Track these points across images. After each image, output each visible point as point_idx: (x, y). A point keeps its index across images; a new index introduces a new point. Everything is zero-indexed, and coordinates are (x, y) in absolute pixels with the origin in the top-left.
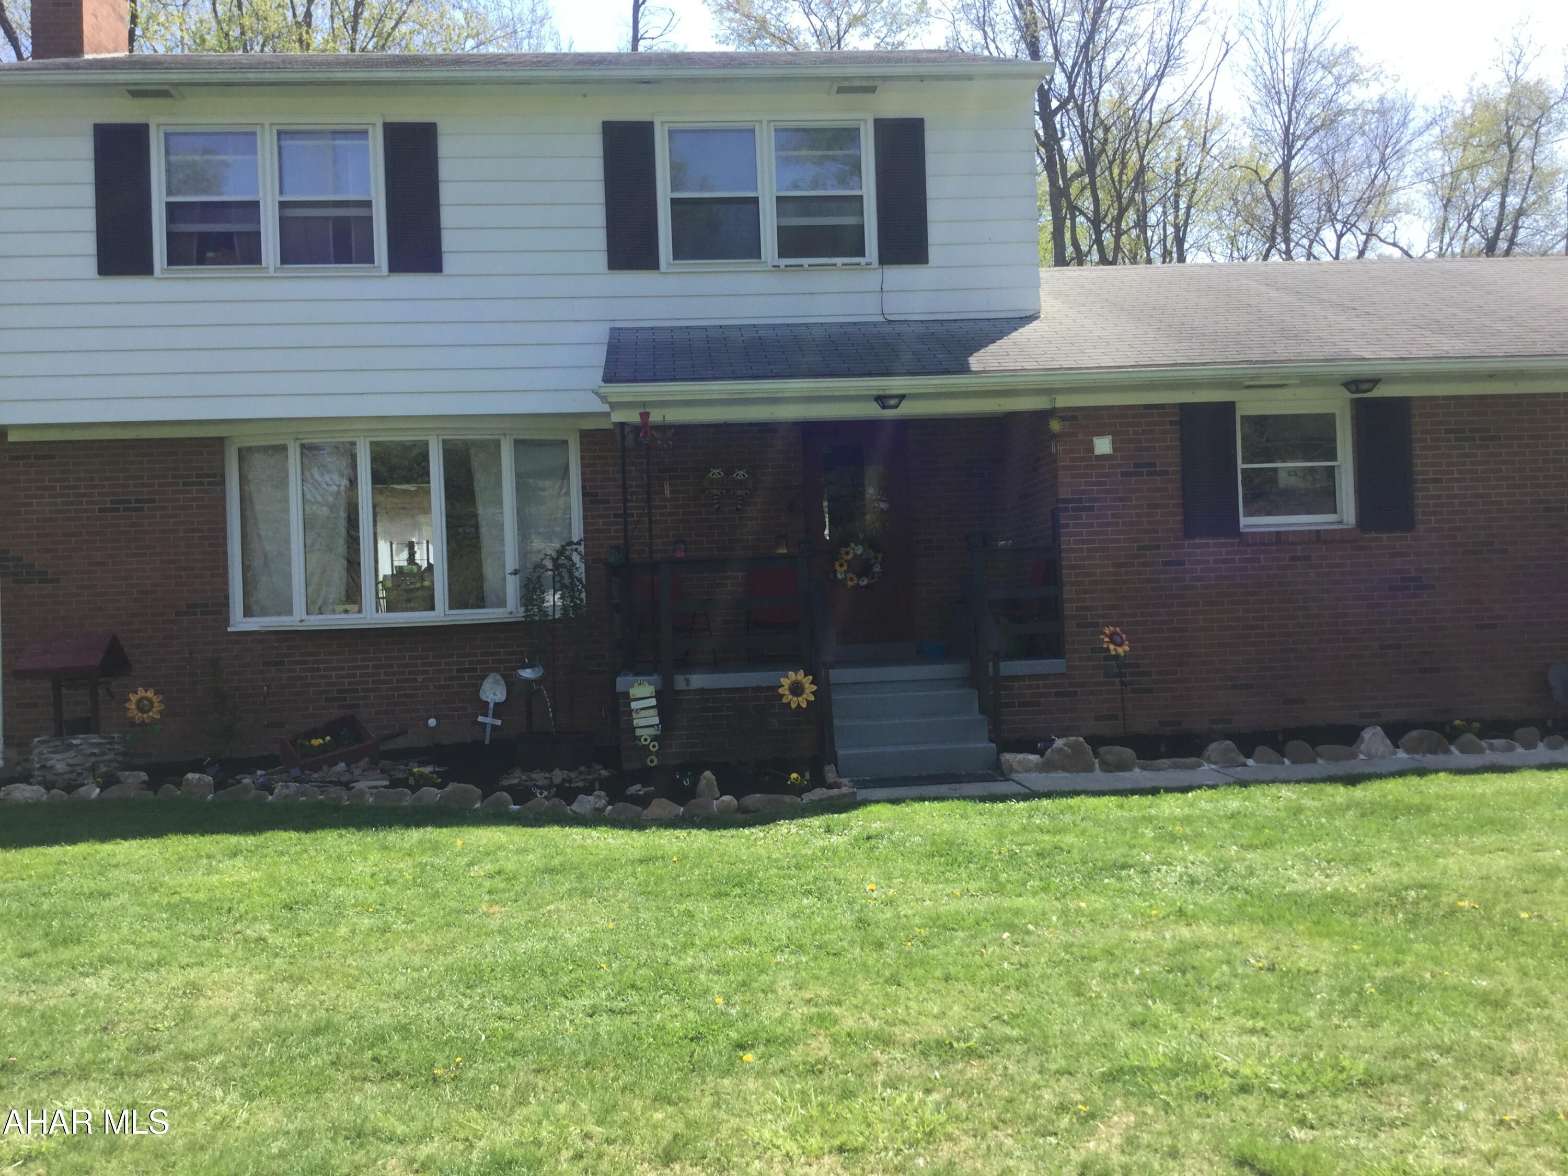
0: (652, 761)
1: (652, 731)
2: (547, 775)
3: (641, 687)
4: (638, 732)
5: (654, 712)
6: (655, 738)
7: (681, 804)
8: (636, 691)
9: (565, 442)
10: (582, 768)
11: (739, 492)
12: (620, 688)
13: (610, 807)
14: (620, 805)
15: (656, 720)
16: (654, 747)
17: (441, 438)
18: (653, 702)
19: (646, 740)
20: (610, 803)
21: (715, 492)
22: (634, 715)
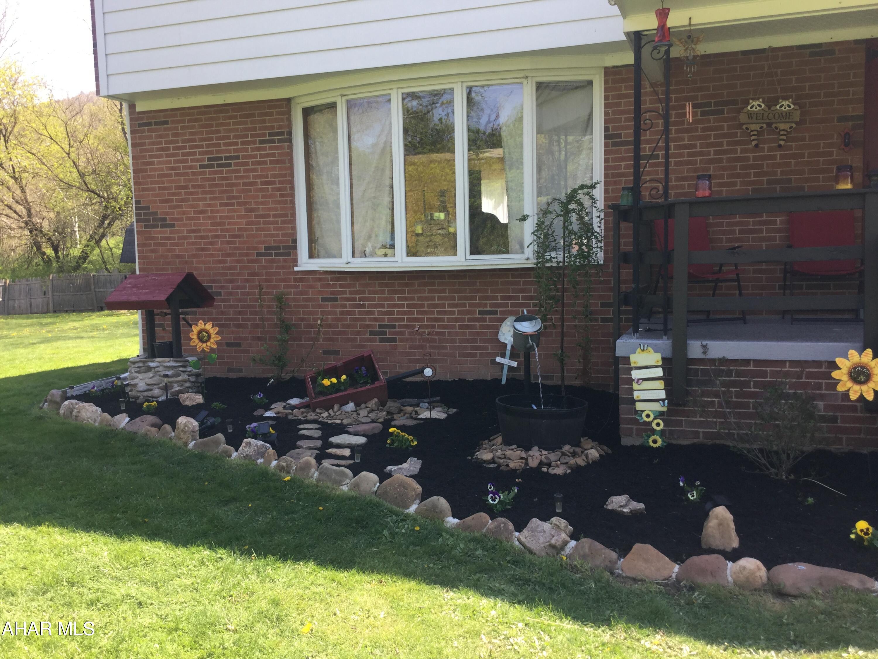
0: (655, 442)
1: (657, 407)
2: (523, 454)
3: (644, 355)
4: (639, 406)
5: (660, 384)
6: (660, 415)
7: (677, 558)
8: (637, 359)
9: (590, 83)
10: (567, 448)
11: (782, 126)
12: (620, 352)
13: (573, 543)
14: (586, 542)
15: (662, 395)
16: (659, 425)
17: (465, 85)
18: (659, 372)
19: (648, 416)
20: (574, 536)
21: (753, 127)
22: (635, 386)
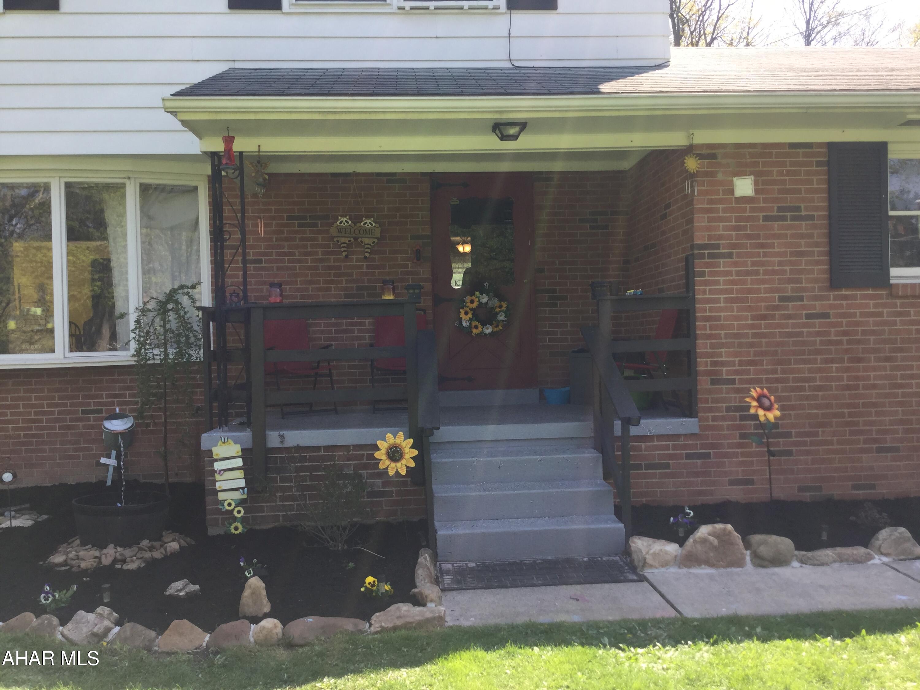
0: (236, 529)
1: (237, 495)
3: (225, 447)
4: (221, 496)
5: (240, 474)
6: (240, 503)
7: (208, 628)
8: (219, 451)
9: (196, 189)
11: (366, 241)
12: (204, 446)
13: (117, 629)
14: (128, 626)
15: (242, 483)
16: (239, 513)
17: (63, 180)
18: (239, 462)
19: (230, 505)
20: (119, 623)
21: (343, 240)
22: (218, 477)
